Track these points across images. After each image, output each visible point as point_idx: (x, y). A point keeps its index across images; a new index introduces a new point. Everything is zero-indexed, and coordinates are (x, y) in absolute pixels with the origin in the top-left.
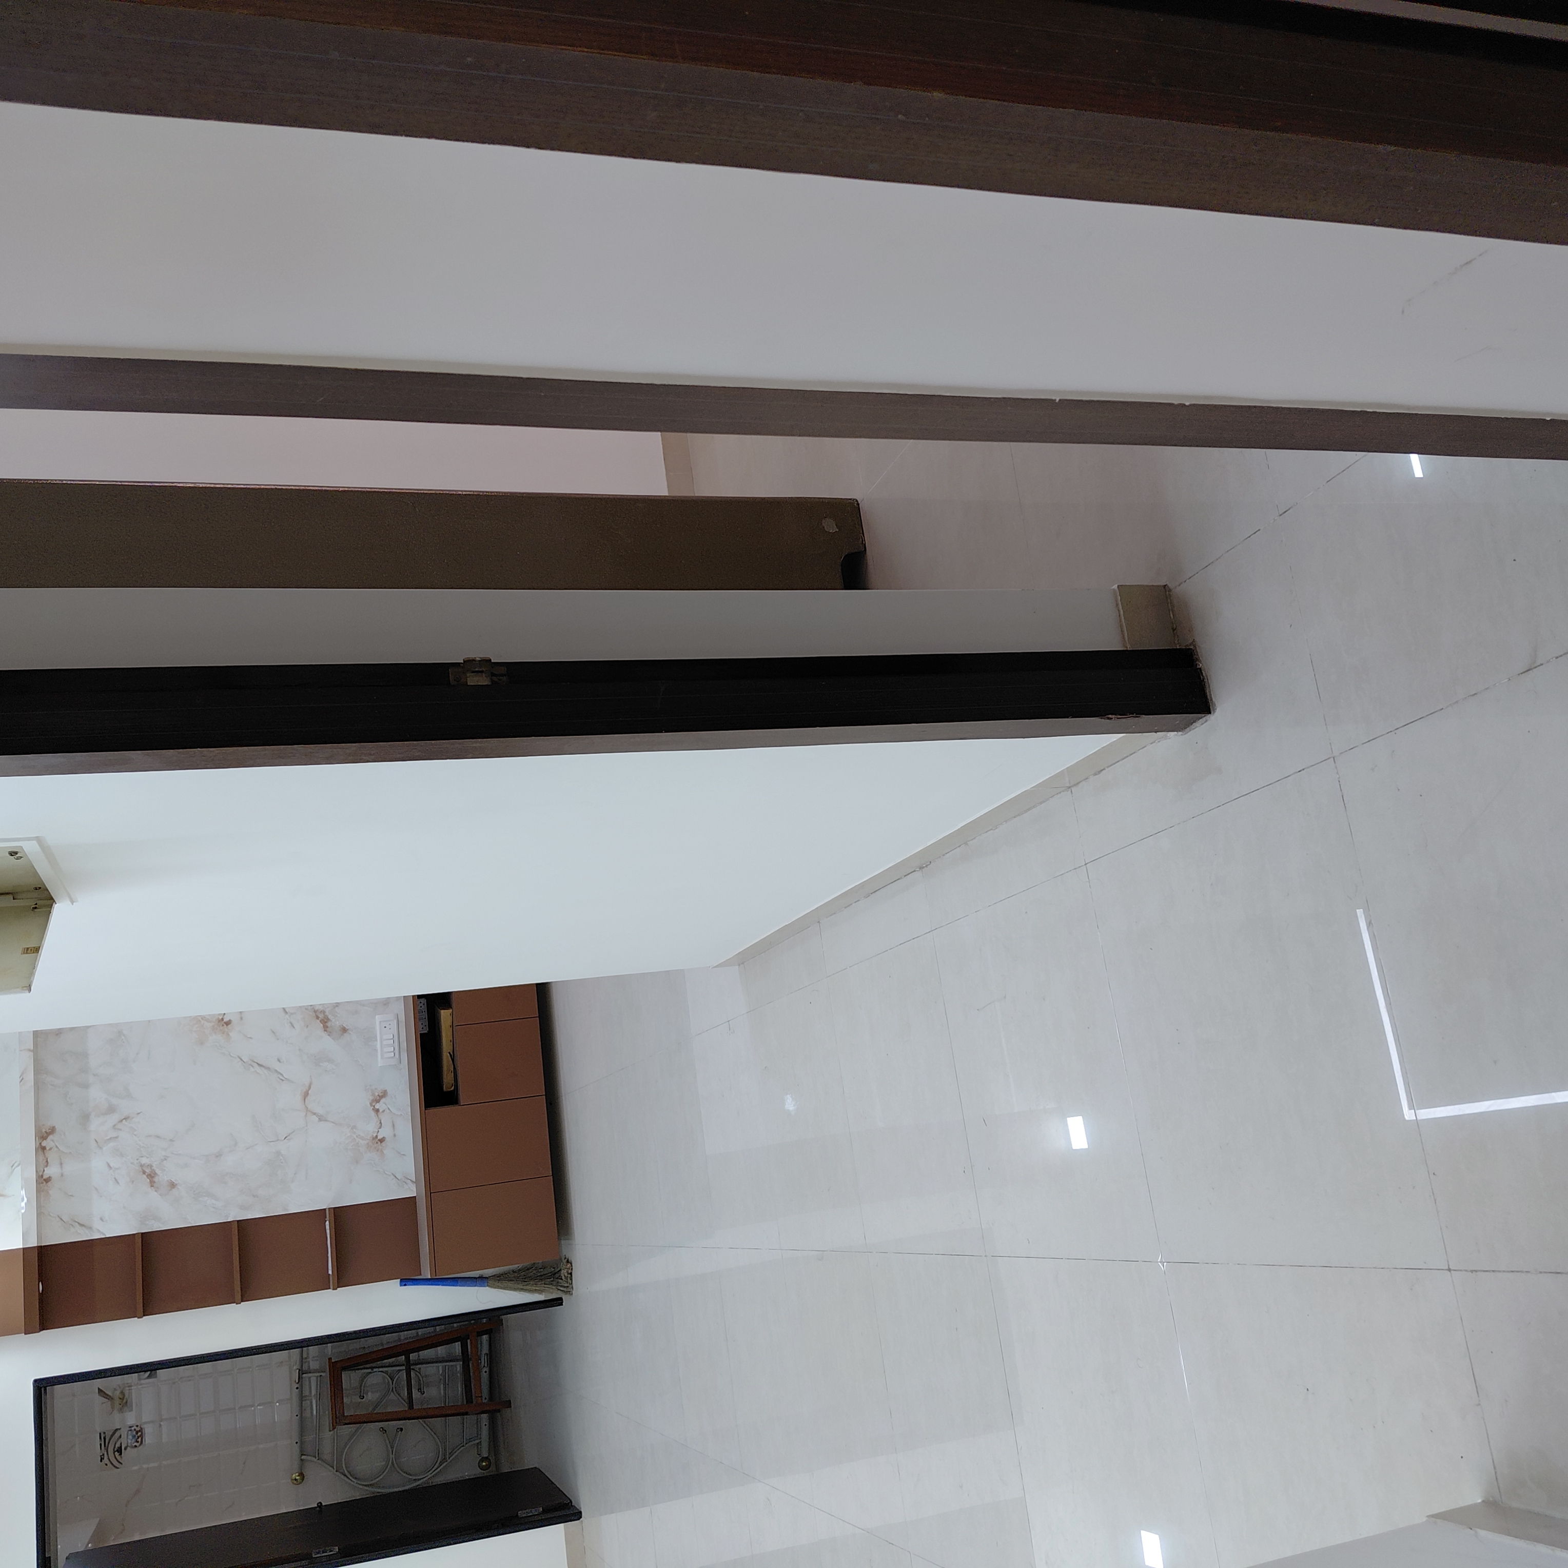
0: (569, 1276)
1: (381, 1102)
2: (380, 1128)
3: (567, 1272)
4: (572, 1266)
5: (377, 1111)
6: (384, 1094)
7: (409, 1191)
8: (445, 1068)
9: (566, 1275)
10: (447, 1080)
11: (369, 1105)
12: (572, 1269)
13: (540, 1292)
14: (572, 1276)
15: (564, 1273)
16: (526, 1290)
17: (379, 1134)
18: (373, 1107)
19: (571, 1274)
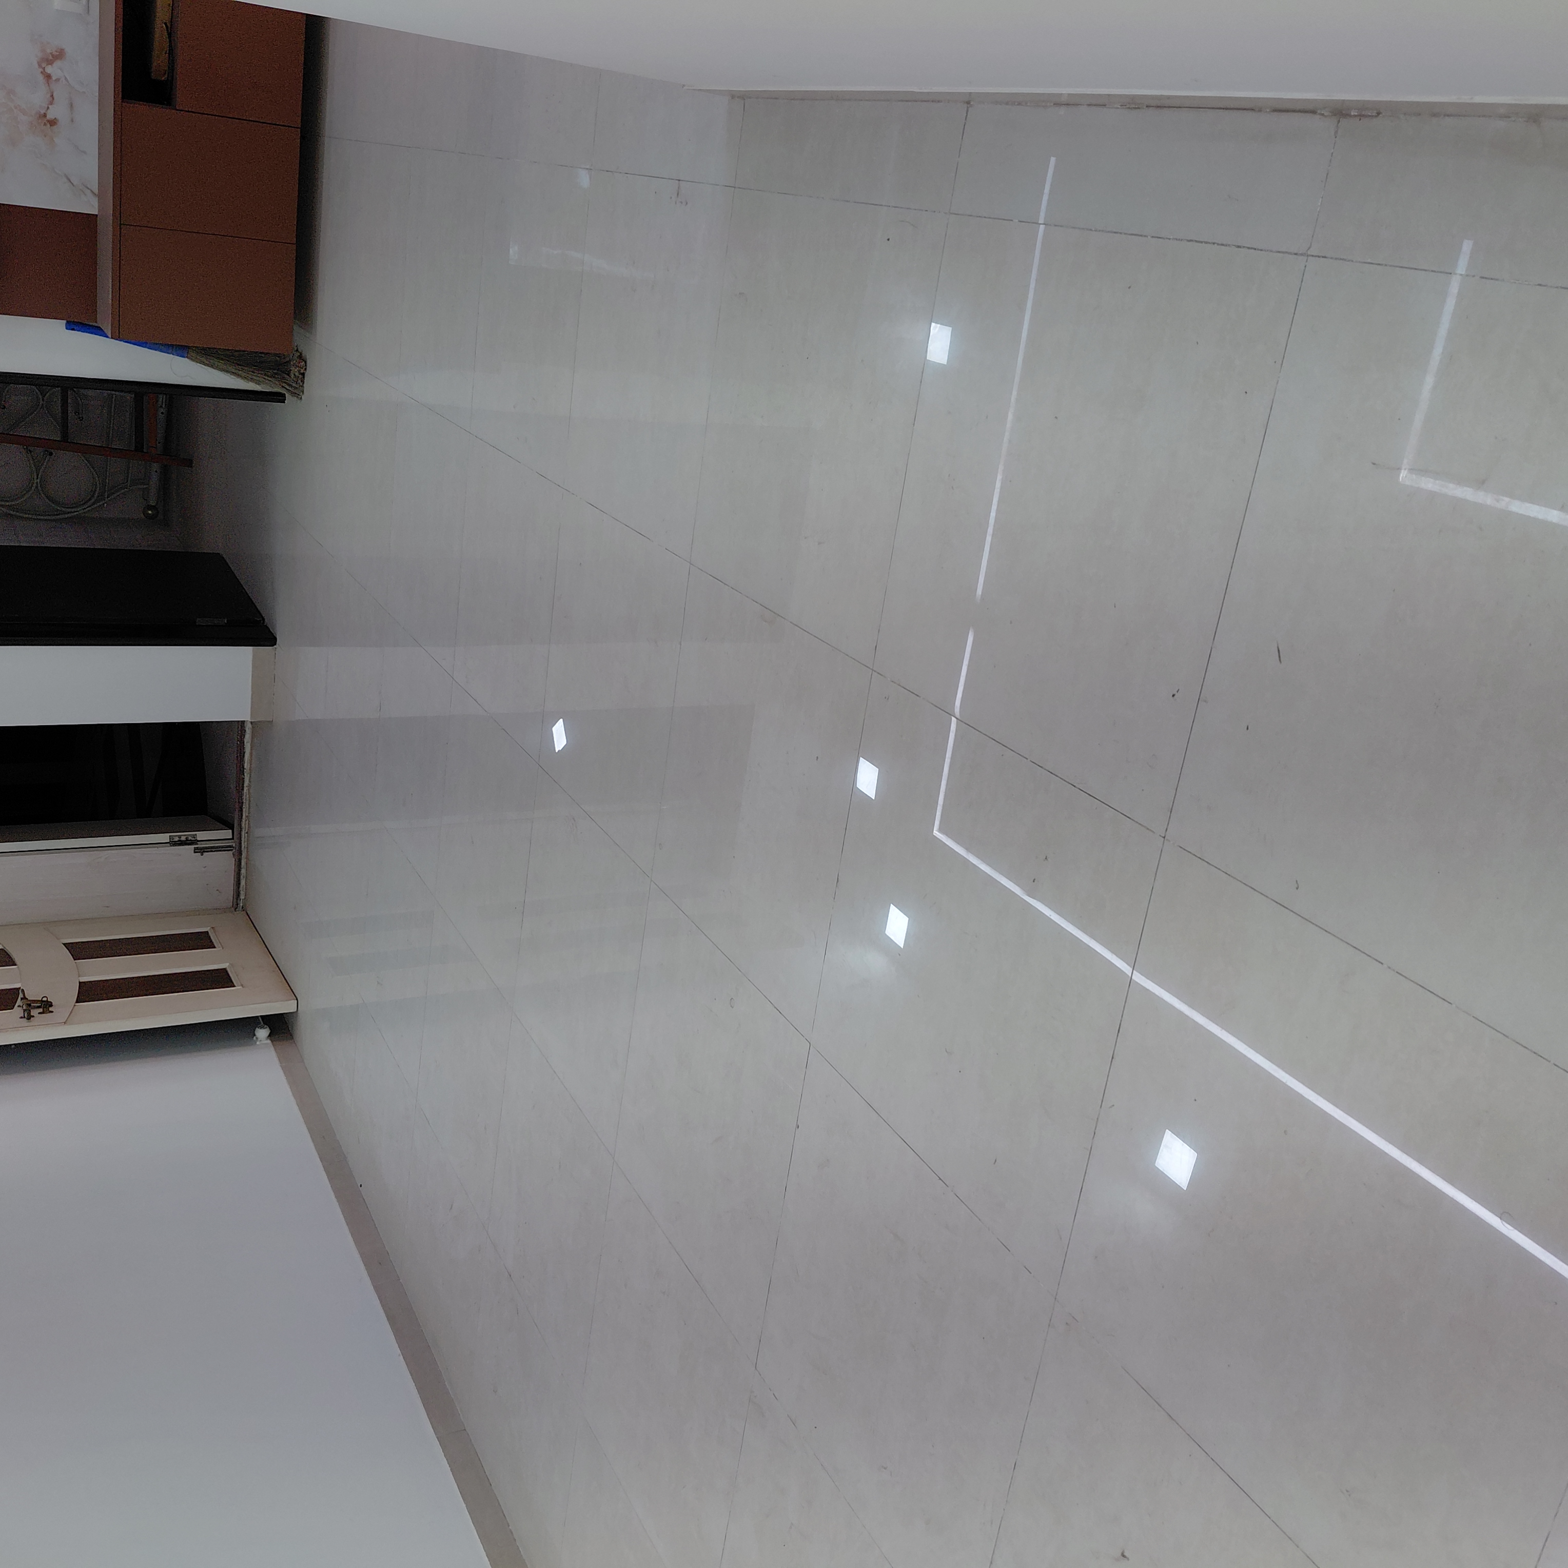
0: (300, 376)
1: (55, 64)
2: (51, 103)
3: (299, 371)
4: (306, 365)
5: (48, 77)
6: (59, 55)
7: (88, 205)
8: (156, 44)
9: (297, 374)
10: (159, 61)
11: (37, 66)
12: (306, 369)
13: (258, 383)
14: (304, 377)
15: (295, 371)
16: (239, 376)
17: (49, 111)
18: (42, 70)
19: (303, 374)
